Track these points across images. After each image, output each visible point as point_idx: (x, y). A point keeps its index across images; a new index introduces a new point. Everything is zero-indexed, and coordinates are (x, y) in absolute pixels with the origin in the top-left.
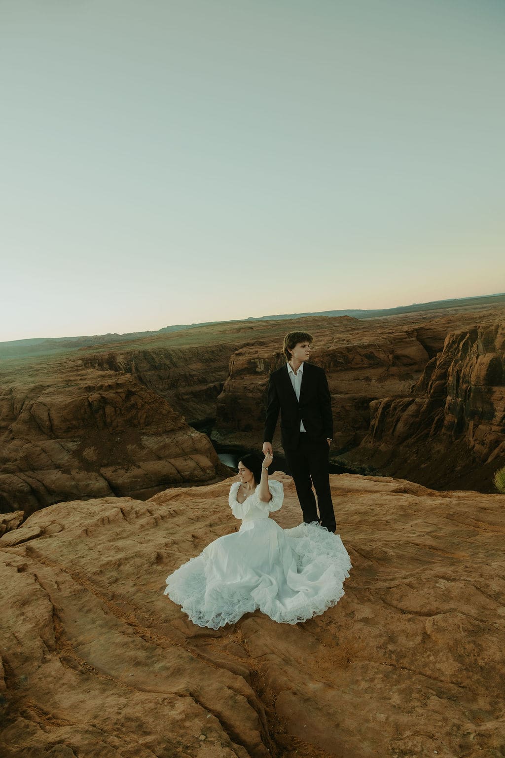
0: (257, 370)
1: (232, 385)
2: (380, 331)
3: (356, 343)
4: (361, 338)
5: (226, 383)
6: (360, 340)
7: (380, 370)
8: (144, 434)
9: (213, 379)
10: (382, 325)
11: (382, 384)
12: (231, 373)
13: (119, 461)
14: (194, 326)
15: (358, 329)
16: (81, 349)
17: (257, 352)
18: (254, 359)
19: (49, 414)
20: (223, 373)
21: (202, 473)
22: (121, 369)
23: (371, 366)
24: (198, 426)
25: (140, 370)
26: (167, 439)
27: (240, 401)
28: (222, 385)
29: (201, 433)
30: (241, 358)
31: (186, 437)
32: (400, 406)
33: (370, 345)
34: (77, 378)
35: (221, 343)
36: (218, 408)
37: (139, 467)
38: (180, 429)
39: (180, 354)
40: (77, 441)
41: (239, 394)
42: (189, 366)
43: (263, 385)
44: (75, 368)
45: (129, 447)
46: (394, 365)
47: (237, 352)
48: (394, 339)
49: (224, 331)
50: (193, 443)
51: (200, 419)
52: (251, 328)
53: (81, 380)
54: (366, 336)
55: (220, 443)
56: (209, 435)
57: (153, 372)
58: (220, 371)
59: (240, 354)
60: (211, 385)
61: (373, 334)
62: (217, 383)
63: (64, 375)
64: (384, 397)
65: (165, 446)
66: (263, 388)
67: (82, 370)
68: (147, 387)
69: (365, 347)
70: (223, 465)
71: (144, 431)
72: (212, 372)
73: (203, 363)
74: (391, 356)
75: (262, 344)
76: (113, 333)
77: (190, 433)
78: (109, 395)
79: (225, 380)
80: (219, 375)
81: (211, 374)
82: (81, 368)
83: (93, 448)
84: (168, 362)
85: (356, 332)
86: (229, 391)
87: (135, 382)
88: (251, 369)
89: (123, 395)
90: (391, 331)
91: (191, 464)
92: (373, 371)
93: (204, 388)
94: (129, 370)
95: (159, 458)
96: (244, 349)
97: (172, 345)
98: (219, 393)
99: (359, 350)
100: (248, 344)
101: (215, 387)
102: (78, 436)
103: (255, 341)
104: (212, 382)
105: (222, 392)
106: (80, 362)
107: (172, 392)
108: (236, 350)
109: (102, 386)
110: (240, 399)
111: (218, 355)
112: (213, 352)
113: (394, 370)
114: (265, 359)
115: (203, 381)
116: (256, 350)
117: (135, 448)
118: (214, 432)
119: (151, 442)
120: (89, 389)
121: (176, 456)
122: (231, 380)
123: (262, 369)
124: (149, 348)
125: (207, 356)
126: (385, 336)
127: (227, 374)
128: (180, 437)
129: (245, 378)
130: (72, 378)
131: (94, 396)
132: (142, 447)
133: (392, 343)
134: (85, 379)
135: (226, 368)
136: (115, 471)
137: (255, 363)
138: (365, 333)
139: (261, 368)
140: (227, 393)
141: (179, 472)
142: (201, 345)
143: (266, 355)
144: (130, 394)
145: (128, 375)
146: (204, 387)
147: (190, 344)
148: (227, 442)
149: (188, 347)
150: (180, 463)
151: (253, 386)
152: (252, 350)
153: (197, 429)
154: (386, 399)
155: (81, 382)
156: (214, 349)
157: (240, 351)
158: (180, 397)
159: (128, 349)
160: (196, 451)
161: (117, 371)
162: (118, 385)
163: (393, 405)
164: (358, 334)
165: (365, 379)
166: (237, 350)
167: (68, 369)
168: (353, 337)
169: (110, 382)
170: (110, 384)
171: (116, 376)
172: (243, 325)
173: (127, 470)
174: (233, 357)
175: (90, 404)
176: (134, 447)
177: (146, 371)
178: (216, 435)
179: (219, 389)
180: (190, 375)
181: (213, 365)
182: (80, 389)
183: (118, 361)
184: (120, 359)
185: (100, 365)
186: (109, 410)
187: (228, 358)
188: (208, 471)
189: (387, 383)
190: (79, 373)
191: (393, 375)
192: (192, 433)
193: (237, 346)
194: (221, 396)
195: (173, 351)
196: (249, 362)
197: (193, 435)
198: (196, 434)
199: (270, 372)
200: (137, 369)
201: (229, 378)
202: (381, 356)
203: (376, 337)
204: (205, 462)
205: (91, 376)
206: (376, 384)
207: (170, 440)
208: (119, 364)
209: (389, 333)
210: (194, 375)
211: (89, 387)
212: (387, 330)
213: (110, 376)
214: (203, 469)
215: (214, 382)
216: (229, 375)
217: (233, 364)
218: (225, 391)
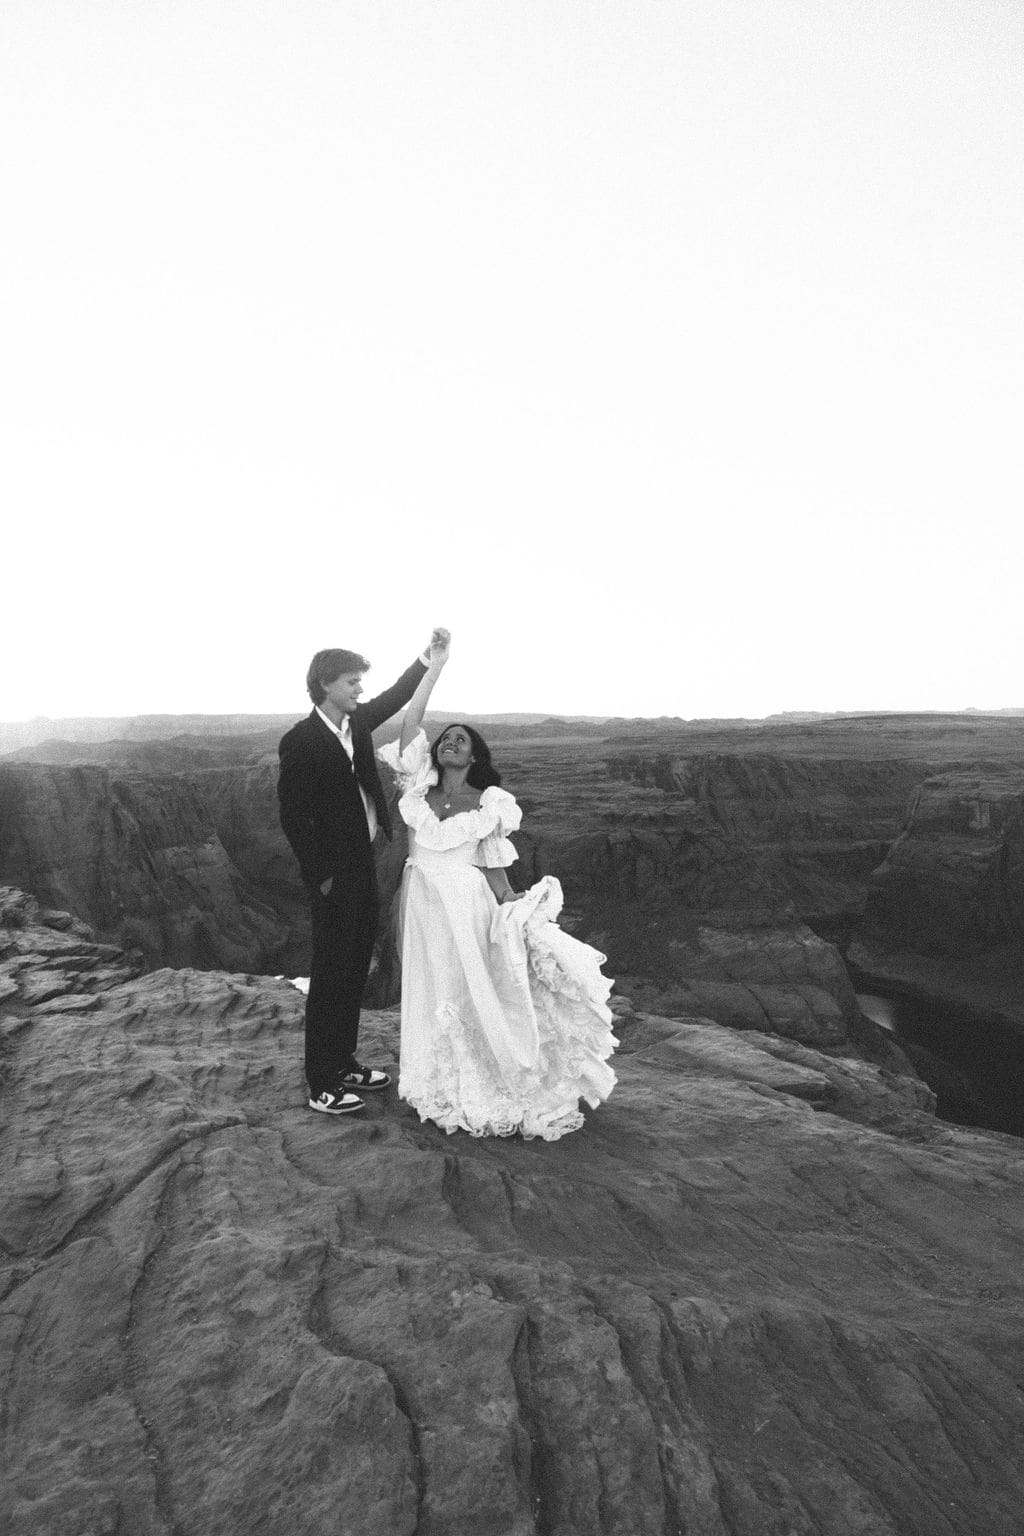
0: (974, 824)
1: (910, 850)
5: (896, 843)
8: (706, 923)
9: (867, 832)
12: (911, 824)
13: (651, 968)
14: (841, 719)
16: (607, 741)
17: (977, 785)
18: (968, 799)
19: (535, 856)
20: (891, 822)
21: (816, 1027)
22: (679, 790)
24: (820, 927)
25: (716, 795)
26: (750, 943)
27: (923, 887)
28: (885, 848)
29: (827, 941)
30: (936, 794)
31: (791, 945)
34: (593, 795)
35: (895, 756)
36: (871, 896)
37: (687, 988)
38: (782, 925)
39: (803, 771)
40: (576, 916)
41: (922, 871)
42: (819, 798)
43: (983, 860)
44: (591, 776)
45: (673, 944)
47: (930, 780)
49: (907, 732)
50: (806, 960)
51: (829, 912)
52: (970, 731)
53: (600, 799)
55: (865, 970)
56: (843, 950)
57: (742, 801)
58: (885, 817)
59: (935, 786)
60: (863, 844)
62: (875, 841)
63: (570, 788)
65: (746, 957)
66: (981, 865)
67: (604, 781)
68: (726, 829)
70: (865, 1019)
71: (707, 917)
72: (868, 817)
73: (850, 795)
75: (991, 768)
76: (671, 716)
77: (800, 937)
78: (648, 835)
79: (895, 837)
80: (884, 826)
81: (864, 821)
82: (603, 777)
83: (604, 934)
84: (774, 786)
86: (901, 863)
87: (702, 817)
88: (957, 819)
89: (676, 840)
91: (796, 1003)
93: (846, 848)
94: (693, 792)
95: (730, 978)
96: (948, 776)
97: (788, 749)
98: (877, 863)
100: (957, 767)
101: (869, 848)
102: (580, 907)
103: (976, 760)
104: (863, 838)
105: (885, 862)
106: (603, 766)
107: (775, 847)
108: (929, 775)
109: (635, 818)
110: (924, 882)
111: (884, 782)
112: (874, 774)
114: (995, 802)
115: (845, 833)
116: (976, 780)
117: (684, 948)
118: (855, 946)
119: (717, 942)
120: (612, 819)
121: (766, 982)
122: (908, 838)
123: (985, 824)
124: (739, 751)
125: (860, 781)
127: (900, 826)
128: (777, 941)
129: (941, 838)
130: (584, 795)
131: (620, 834)
132: (699, 950)
134: (607, 800)
135: (899, 811)
136: (639, 987)
137: (970, 810)
139: (982, 821)
140: (895, 866)
141: (766, 1014)
142: (847, 757)
143: (998, 794)
144: (689, 838)
145: (690, 802)
147: (826, 752)
148: (884, 972)
149: (821, 757)
150: (772, 996)
151: (957, 859)
152: (965, 780)
153: (817, 933)
155: (598, 803)
156: (877, 768)
157: (938, 778)
158: (792, 861)
159: (698, 751)
160: (812, 978)
161: (671, 790)
162: (667, 819)
166: (931, 776)
167: (581, 778)
169: (652, 810)
170: (652, 814)
171: (665, 799)
172: (951, 724)
173: (663, 989)
174: (918, 790)
175: (610, 849)
176: (681, 946)
177: (727, 798)
178: (858, 953)
179: (881, 854)
180: (818, 817)
181: (872, 802)
182: (595, 815)
183: (674, 771)
184: (679, 768)
185: (640, 775)
186: (643, 863)
187: (906, 791)
188: (830, 1026)
190: (598, 786)
192: (806, 938)
193: (932, 767)
194: (882, 869)
195: (786, 761)
196: (955, 804)
197: (807, 943)
198: (812, 942)
199: (1002, 832)
200: (709, 792)
201: (905, 834)
204: (827, 1004)
205: (618, 795)
207: (757, 946)
208: (675, 778)
210: (828, 819)
211: (612, 815)
213: (655, 799)
214: (821, 1020)
215: (870, 838)
216: (904, 829)
217: (918, 804)
218: (890, 861)
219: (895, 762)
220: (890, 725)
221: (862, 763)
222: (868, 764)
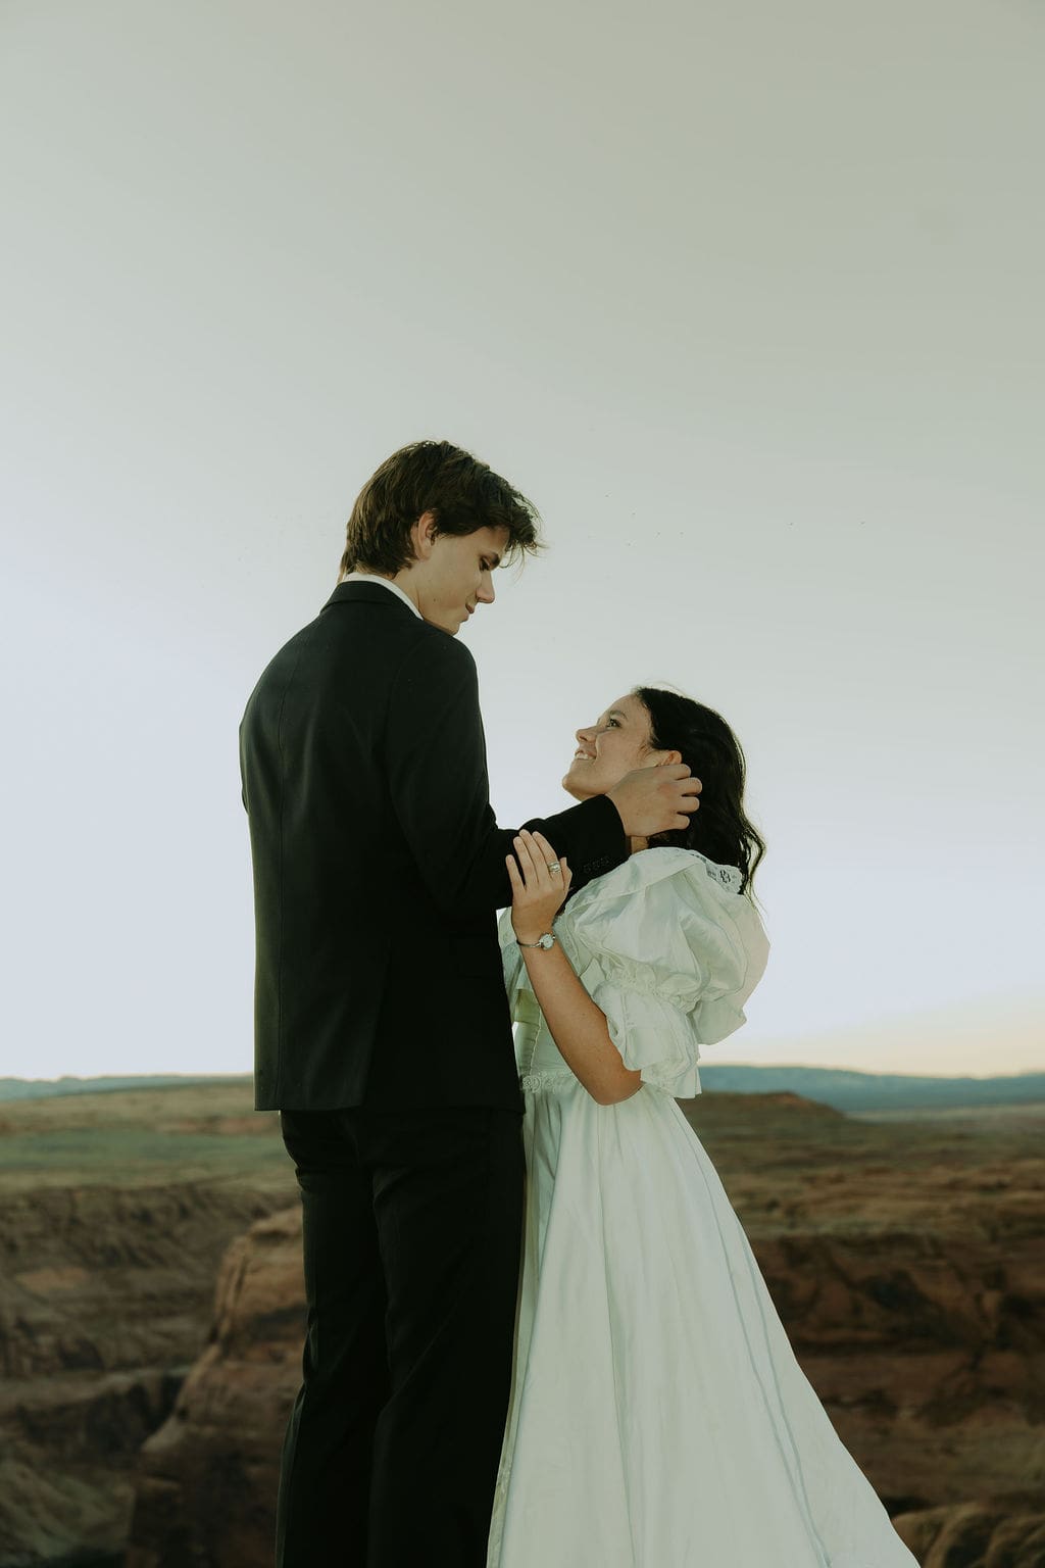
1: (224, 1389)
2: (942, 1175)
3: (827, 1223)
4: (852, 1202)
5: (194, 1374)
6: (850, 1210)
7: (942, 1364)
9: (131, 1351)
10: (952, 1146)
11: (949, 1432)
12: (225, 1327)
14: (69, 1090)
15: (839, 1158)
20: (182, 1325)
23: (896, 1342)
27: (254, 1471)
28: (172, 1386)
30: (278, 1256)
32: (1035, 1547)
33: (893, 1240)
35: (191, 1174)
36: (141, 1504)
41: (252, 1434)
42: (25, 1279)
46: (1004, 1342)
47: (262, 1225)
48: (1009, 1218)
49: (211, 1118)
54: (875, 1195)
58: (171, 1314)
59: (275, 1238)
60: (121, 1381)
61: (908, 1185)
62: (148, 1372)
64: (955, 1497)
69: (868, 1245)
72: (132, 1317)
73: (89, 1264)
74: (991, 1300)
79: (191, 1360)
80: (167, 1335)
81: (123, 1327)
85: (832, 1171)
86: (206, 1419)
90: (992, 1179)
92: (903, 1365)
98: (153, 1425)
99: (845, 1258)
101: (137, 1392)
104: (124, 1365)
105: (172, 1420)
108: (260, 1213)
110: (255, 1460)
111: (168, 1234)
112: (145, 1217)
113: (1004, 1365)
115: (81, 1359)
122: (219, 1360)
125: (113, 1235)
126: (968, 1199)
127: (203, 1332)
133: (994, 1238)
135: (199, 1300)
138: (873, 1179)
140: (194, 1429)
146: (81, 1390)
147: (36, 1168)
149: (26, 1182)
154: (965, 1511)
156: (152, 1203)
157: (280, 1220)
163: (996, 1543)
164: (839, 1179)
165: (864, 1401)
166: (264, 1215)
168: (818, 1194)
174: (240, 1249)
179: (158, 1404)
180: (22, 1324)
181: (143, 1280)
187: (214, 1253)
189: (974, 1426)
191: (998, 1393)
193: (268, 1197)
194: (166, 1437)
201: (213, 1351)
202: (944, 1291)
203: (921, 1204)
206: (918, 1429)
209: (985, 1189)
210: (44, 1327)
212: (973, 1174)
215: (134, 1365)
216: (213, 1337)
217: (240, 1283)
218: (183, 1415)
219: (190, 1187)
220: (175, 1104)
221: (117, 1193)
222: (132, 1193)
